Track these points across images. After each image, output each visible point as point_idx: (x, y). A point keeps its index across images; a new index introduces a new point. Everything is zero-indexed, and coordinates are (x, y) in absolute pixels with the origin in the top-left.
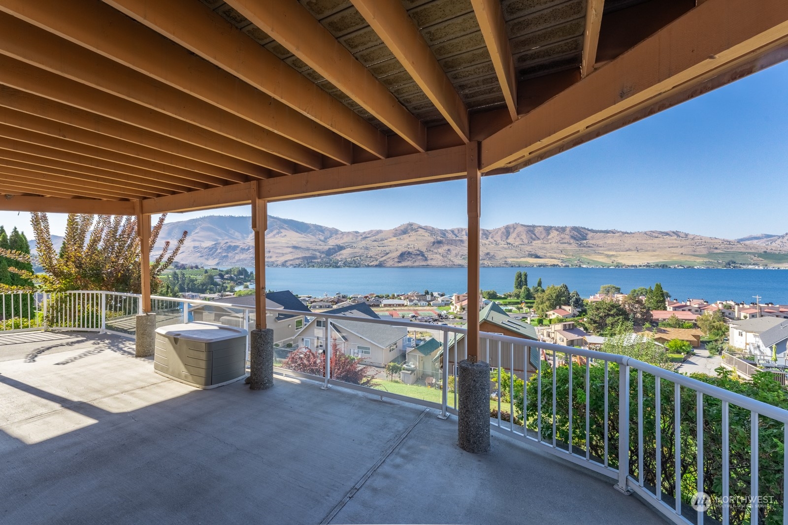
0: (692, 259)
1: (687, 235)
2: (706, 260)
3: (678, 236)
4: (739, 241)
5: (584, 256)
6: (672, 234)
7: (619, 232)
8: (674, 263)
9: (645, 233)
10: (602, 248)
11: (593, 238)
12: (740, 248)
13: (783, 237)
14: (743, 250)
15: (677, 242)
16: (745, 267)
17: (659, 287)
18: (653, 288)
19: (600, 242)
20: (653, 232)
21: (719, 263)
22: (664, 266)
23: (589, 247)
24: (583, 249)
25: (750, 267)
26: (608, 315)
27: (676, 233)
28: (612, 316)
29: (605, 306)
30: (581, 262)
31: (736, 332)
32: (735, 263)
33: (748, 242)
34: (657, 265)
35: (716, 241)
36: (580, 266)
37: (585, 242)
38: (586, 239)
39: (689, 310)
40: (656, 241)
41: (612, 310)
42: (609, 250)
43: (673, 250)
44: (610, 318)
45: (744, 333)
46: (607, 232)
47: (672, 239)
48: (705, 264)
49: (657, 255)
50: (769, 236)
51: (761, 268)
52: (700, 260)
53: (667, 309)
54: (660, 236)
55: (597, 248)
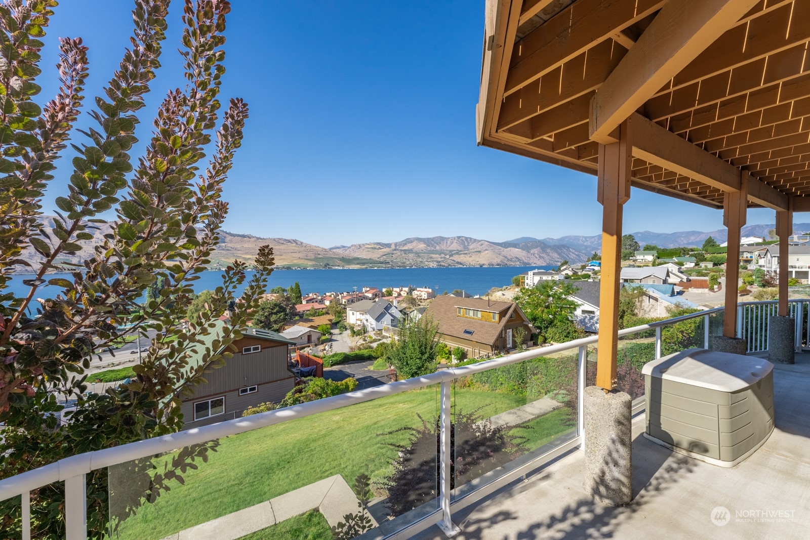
0: (306, 262)
1: (302, 243)
2: (314, 263)
3: (297, 243)
4: (331, 249)
5: (223, 259)
6: (292, 242)
7: (254, 237)
8: (295, 265)
9: (274, 240)
10: (240, 252)
11: (231, 241)
12: (330, 255)
13: (350, 247)
14: (333, 256)
15: (296, 248)
16: (334, 268)
17: (297, 286)
18: (294, 287)
19: (238, 246)
20: (280, 239)
21: (321, 265)
22: (288, 268)
23: (228, 250)
24: (222, 251)
25: (336, 268)
26: (272, 313)
27: (295, 241)
28: (276, 313)
29: (269, 306)
30: (221, 265)
31: (351, 312)
32: (328, 265)
33: (334, 250)
34: (284, 267)
35: (319, 249)
36: (220, 269)
37: (223, 244)
38: (224, 242)
39: (316, 302)
40: (282, 247)
41: (274, 308)
42: (246, 253)
43: (294, 255)
44: (274, 316)
45: (355, 313)
46: (243, 236)
47: (292, 246)
48: (313, 266)
49: (283, 259)
50: (344, 247)
51: (341, 268)
52: (310, 263)
53: (303, 303)
54: (285, 243)
55: (235, 252)
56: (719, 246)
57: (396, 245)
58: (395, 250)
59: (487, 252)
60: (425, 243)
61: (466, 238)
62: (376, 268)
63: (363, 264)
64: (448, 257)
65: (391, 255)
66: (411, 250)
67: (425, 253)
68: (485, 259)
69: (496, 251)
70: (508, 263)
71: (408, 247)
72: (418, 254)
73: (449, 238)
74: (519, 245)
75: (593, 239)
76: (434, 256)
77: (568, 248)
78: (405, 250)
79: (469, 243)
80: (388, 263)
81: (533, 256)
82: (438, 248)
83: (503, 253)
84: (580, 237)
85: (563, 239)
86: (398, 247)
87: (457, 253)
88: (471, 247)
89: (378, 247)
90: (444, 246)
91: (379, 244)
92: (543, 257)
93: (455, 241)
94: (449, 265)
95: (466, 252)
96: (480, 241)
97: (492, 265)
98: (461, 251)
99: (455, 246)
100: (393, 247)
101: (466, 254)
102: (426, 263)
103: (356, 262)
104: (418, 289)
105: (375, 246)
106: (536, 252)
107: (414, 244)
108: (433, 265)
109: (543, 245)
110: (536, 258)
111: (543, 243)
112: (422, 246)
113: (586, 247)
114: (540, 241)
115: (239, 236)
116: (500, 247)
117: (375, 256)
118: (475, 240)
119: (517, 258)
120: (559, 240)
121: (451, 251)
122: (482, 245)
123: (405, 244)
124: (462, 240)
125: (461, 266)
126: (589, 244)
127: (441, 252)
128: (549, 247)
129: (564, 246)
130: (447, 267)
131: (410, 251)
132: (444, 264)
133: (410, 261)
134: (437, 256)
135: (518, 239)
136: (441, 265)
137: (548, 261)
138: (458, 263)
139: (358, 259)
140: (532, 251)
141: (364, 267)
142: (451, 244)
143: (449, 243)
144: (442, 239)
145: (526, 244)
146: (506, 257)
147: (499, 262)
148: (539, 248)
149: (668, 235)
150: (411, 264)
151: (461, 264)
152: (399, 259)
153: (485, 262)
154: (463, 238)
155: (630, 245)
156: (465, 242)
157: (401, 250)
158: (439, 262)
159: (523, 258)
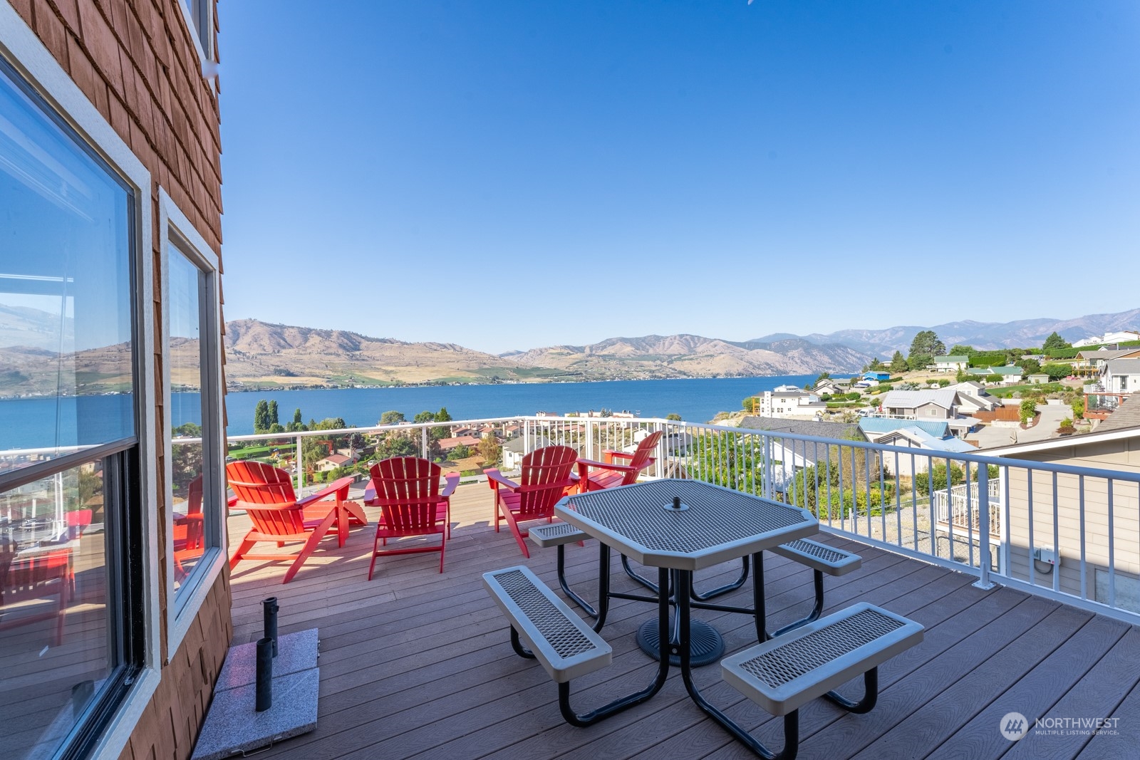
0: (467, 375)
1: (461, 349)
2: (478, 376)
3: (455, 349)
4: (501, 356)
5: (357, 373)
6: (449, 347)
7: (397, 342)
8: (452, 379)
9: (425, 345)
10: (379, 362)
11: (368, 348)
12: (500, 364)
13: (527, 353)
14: (503, 366)
15: (453, 356)
16: (505, 382)
19: (377, 355)
21: (487, 379)
22: (443, 383)
23: (363, 360)
24: (356, 362)
25: (509, 382)
27: (452, 346)
29: (395, 445)
30: (354, 381)
31: (508, 453)
32: (498, 378)
33: (506, 358)
34: (437, 383)
35: (485, 356)
36: (353, 386)
37: (358, 353)
38: (359, 350)
39: (470, 434)
40: (435, 354)
42: (388, 364)
43: (451, 365)
45: (513, 454)
46: (384, 341)
47: (449, 353)
48: (477, 379)
49: (437, 371)
50: (519, 353)
51: (515, 383)
52: (473, 376)
53: (453, 436)
54: (439, 348)
55: (372, 362)
56: (1070, 346)
57: (591, 348)
58: (590, 356)
59: (722, 356)
60: (632, 345)
61: (693, 337)
62: (563, 382)
63: (546, 376)
64: (665, 364)
65: (584, 363)
66: (613, 355)
67: (633, 359)
68: (720, 366)
69: (736, 354)
70: (756, 372)
71: (609, 351)
72: (622, 361)
73: (668, 337)
74: (770, 345)
75: (883, 335)
76: (645, 363)
77: (845, 347)
78: (604, 357)
79: (696, 344)
80: (581, 374)
81: (791, 361)
82: (651, 351)
83: (746, 357)
84: (863, 331)
85: (837, 335)
86: (594, 352)
87: (679, 359)
88: (699, 349)
89: (566, 351)
90: (661, 348)
91: (567, 347)
92: (807, 363)
93: (677, 342)
94: (668, 376)
95: (692, 356)
96: (712, 341)
97: (731, 375)
98: (685, 355)
99: (676, 349)
100: (587, 351)
101: (692, 359)
102: (635, 373)
103: (535, 373)
104: (615, 414)
105: (563, 351)
106: (796, 355)
107: (618, 346)
108: (644, 376)
109: (807, 345)
110: (797, 363)
111: (807, 341)
112: (628, 349)
113: (873, 346)
114: (801, 339)
115: (377, 340)
116: (742, 349)
117: (562, 364)
118: (705, 340)
119: (767, 364)
120: (831, 337)
121: (670, 356)
122: (715, 346)
123: (605, 347)
124: (686, 339)
125: (685, 377)
126: (878, 341)
127: (654, 358)
128: (816, 347)
129: (838, 346)
130: (665, 379)
131: (612, 357)
132: (659, 374)
133: (612, 371)
134: (651, 363)
135: (769, 336)
136: (655, 376)
137: (814, 368)
138: (680, 372)
139: (538, 369)
140: (790, 354)
141: (547, 380)
142: (671, 345)
143: (667, 343)
144: (658, 338)
145: (782, 344)
146: (751, 363)
147: (741, 370)
148: (800, 349)
149: (1003, 325)
150: (612, 375)
151: (685, 374)
152: (596, 369)
153: (720, 371)
154: (688, 337)
155: (931, 346)
156: (690, 342)
157: (599, 356)
158: (654, 371)
159: (778, 366)
